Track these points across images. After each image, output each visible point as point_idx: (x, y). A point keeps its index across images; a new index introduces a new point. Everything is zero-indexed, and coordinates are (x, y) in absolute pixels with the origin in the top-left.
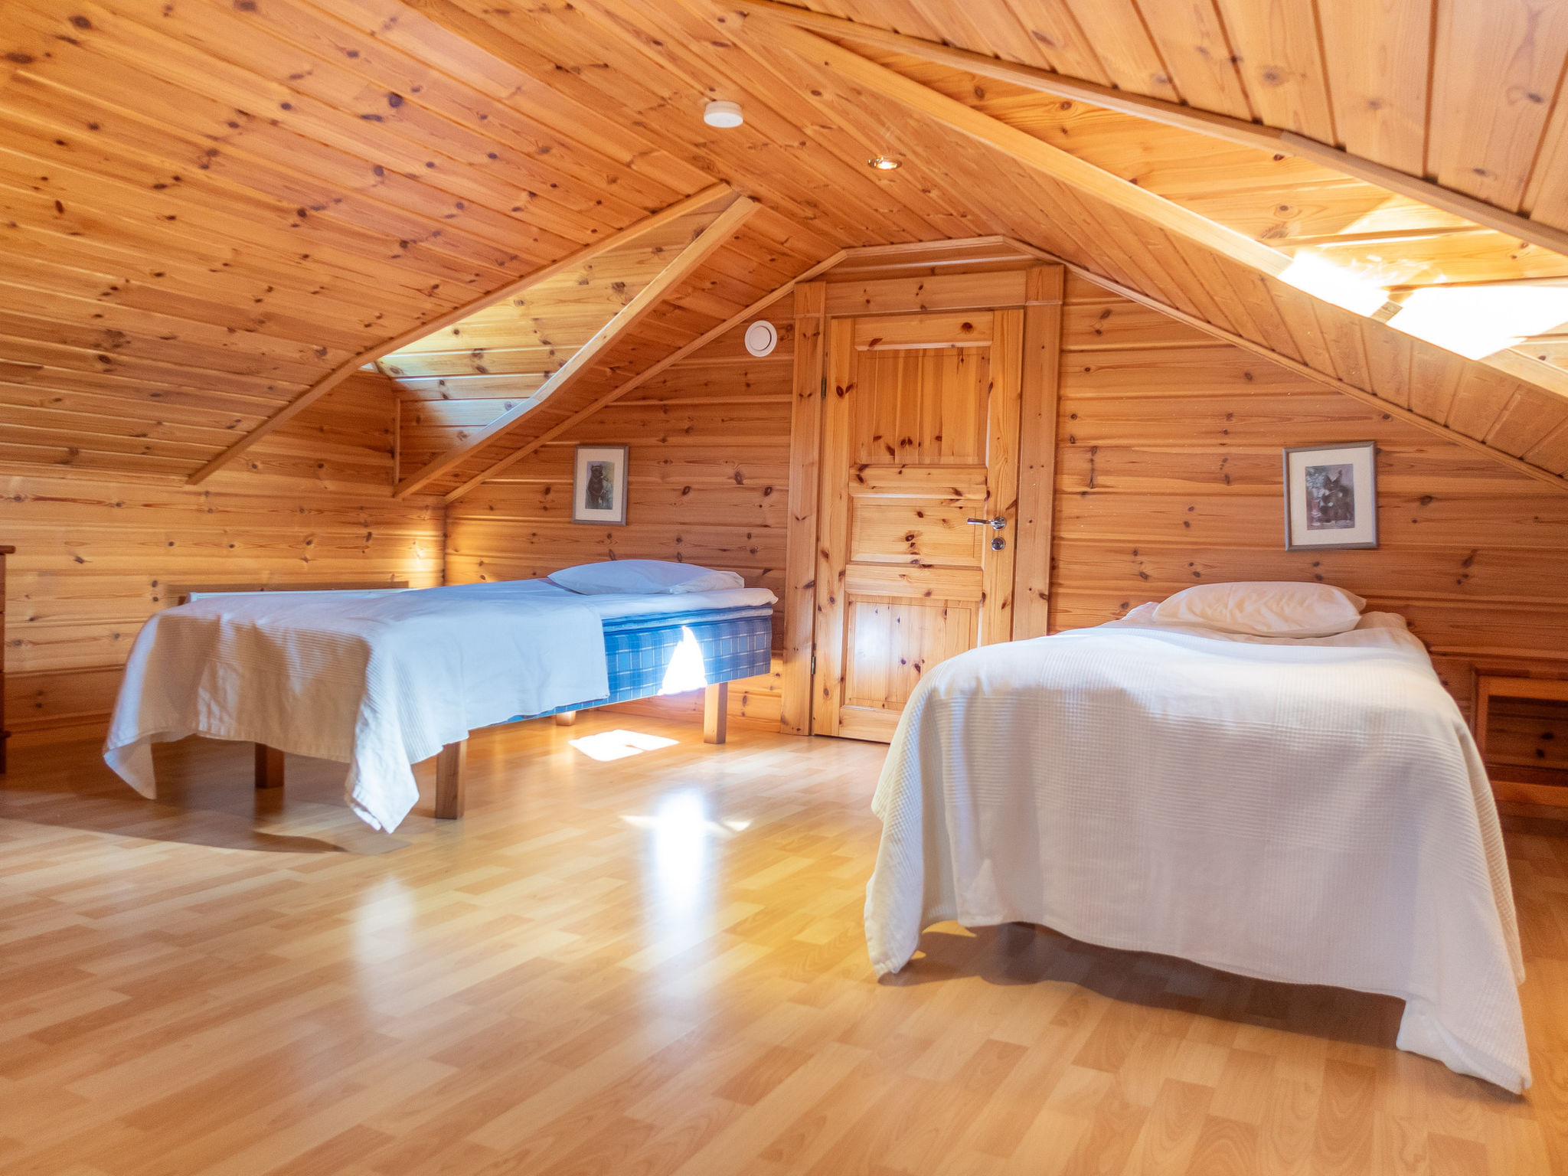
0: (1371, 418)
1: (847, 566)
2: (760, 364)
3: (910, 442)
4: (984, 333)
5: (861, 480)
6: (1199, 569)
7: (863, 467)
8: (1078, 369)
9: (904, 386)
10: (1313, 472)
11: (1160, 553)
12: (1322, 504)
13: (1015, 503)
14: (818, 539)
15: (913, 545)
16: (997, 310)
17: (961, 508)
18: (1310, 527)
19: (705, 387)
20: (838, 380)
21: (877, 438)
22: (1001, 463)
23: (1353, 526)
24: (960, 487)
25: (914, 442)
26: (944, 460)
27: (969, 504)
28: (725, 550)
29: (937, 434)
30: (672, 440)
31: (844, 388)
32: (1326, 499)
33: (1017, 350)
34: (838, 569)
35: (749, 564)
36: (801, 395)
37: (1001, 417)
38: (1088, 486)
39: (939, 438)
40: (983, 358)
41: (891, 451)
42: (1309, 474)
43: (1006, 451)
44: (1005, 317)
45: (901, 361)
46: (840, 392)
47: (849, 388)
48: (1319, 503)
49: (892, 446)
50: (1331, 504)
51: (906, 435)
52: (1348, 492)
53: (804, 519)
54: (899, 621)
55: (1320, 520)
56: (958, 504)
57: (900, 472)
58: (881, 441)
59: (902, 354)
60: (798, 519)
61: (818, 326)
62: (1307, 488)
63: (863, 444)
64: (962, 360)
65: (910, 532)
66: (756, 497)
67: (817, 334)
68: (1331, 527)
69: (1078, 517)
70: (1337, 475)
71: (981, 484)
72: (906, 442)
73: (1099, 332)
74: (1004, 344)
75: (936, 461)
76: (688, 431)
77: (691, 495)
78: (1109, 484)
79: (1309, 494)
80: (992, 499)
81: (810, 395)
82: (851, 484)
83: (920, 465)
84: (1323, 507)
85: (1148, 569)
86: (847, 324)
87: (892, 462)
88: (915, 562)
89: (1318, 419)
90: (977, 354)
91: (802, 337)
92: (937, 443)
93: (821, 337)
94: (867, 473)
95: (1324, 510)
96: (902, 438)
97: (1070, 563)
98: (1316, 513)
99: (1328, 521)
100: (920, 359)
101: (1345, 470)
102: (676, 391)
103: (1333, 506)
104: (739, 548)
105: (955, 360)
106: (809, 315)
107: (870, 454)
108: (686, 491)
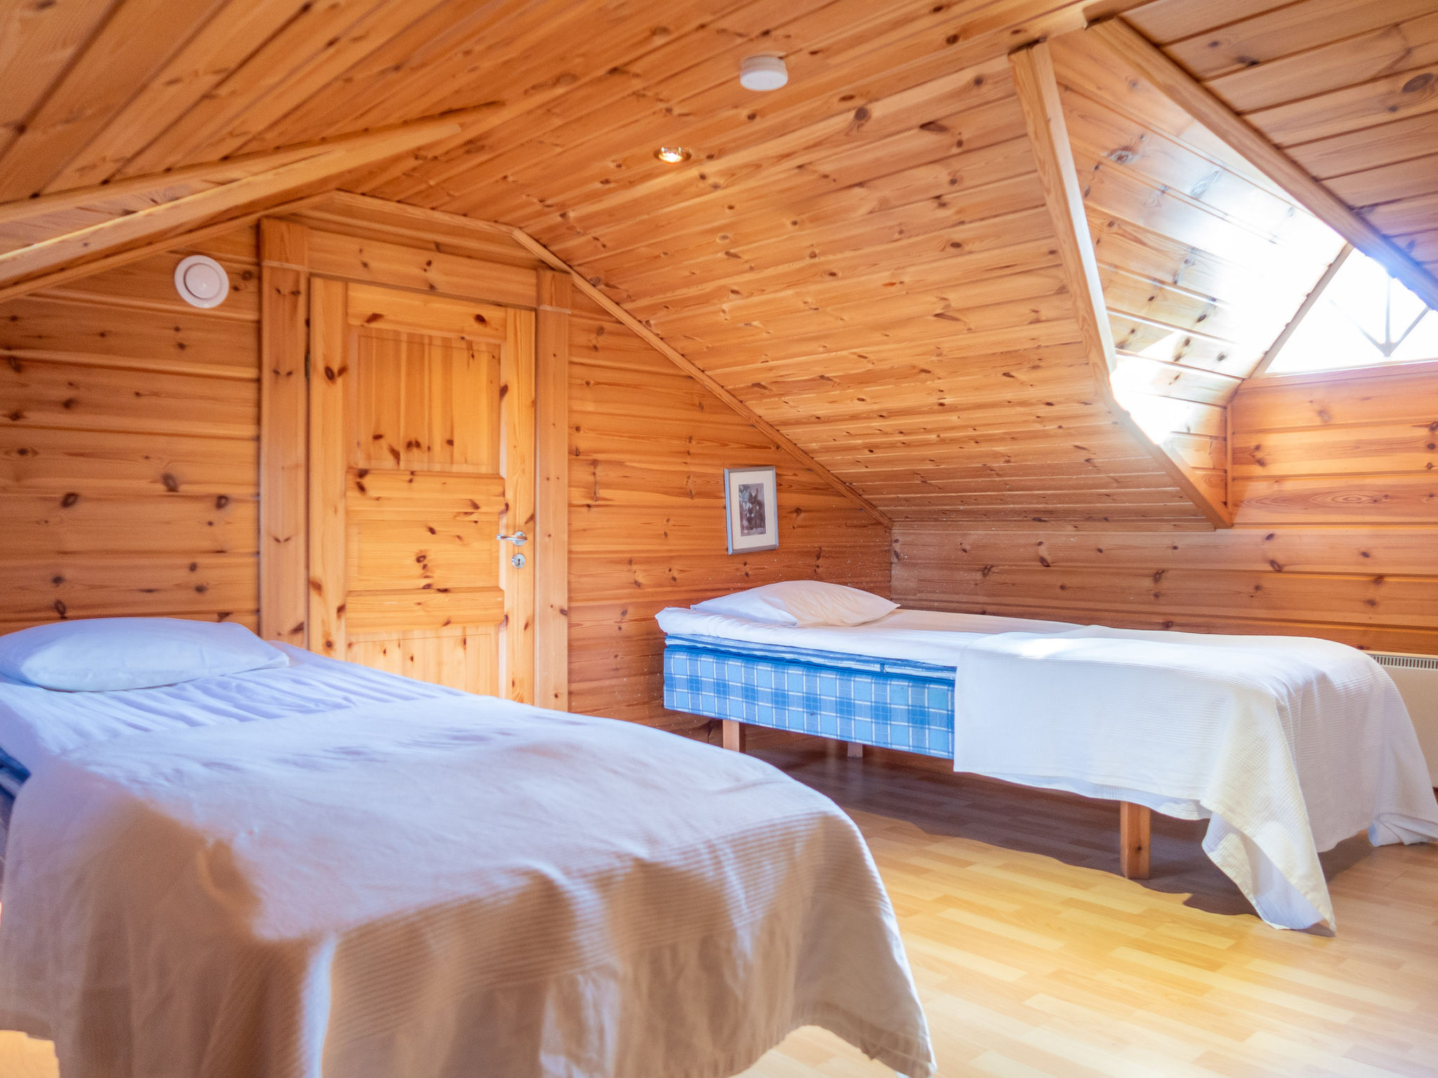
0: (770, 448)
1: (348, 598)
2: (202, 318)
3: (418, 445)
4: (497, 330)
5: (362, 488)
6: (676, 574)
7: (363, 473)
8: (579, 381)
9: (409, 374)
10: (744, 488)
11: (648, 561)
12: (748, 515)
13: (532, 518)
14: (308, 567)
15: (425, 567)
16: (509, 307)
17: (476, 522)
18: (743, 534)
19: (99, 338)
20: (325, 357)
21: (378, 437)
22: (518, 474)
23: (763, 532)
24: (478, 498)
25: (422, 445)
26: (455, 469)
27: (484, 518)
28: (150, 591)
29: (448, 437)
30: (33, 417)
31: (335, 368)
32: (750, 511)
33: (530, 355)
34: (335, 605)
35: (196, 608)
36: (276, 372)
37: (517, 422)
38: (592, 499)
39: (450, 442)
40: (493, 357)
41: (396, 454)
42: (741, 491)
43: (523, 461)
44: (518, 316)
45: (404, 347)
46: (330, 375)
47: (343, 370)
48: (746, 514)
49: (396, 448)
50: (753, 515)
51: (412, 437)
52: (761, 505)
53: (287, 540)
54: (412, 659)
55: (747, 528)
56: (473, 517)
57: (411, 481)
58: (383, 442)
59: (404, 338)
60: (277, 540)
61: (297, 282)
62: (740, 502)
63: (359, 444)
64: (473, 356)
65: (421, 551)
66: (204, 511)
67: (296, 293)
68: (754, 534)
69: (585, 530)
70: (755, 492)
71: (499, 496)
72: (413, 445)
73: (595, 348)
74: (518, 349)
75: (447, 470)
76: (68, 404)
77: (81, 509)
78: (607, 497)
79: (741, 506)
80: (510, 513)
81: (290, 374)
82: (350, 494)
83: (430, 474)
84: (749, 518)
85: (641, 578)
86: (337, 288)
87: (396, 467)
88: (428, 587)
89: (740, 446)
90: (488, 352)
91: (274, 292)
92: (448, 447)
93: (302, 300)
94: (366, 482)
95: (749, 520)
96: (408, 440)
97: (581, 576)
98: (746, 523)
99: (752, 529)
100: (427, 348)
101: (759, 488)
102: (40, 337)
103: (755, 516)
104: (177, 585)
105: (466, 354)
106: (286, 265)
107: (369, 458)
108: (69, 500)
